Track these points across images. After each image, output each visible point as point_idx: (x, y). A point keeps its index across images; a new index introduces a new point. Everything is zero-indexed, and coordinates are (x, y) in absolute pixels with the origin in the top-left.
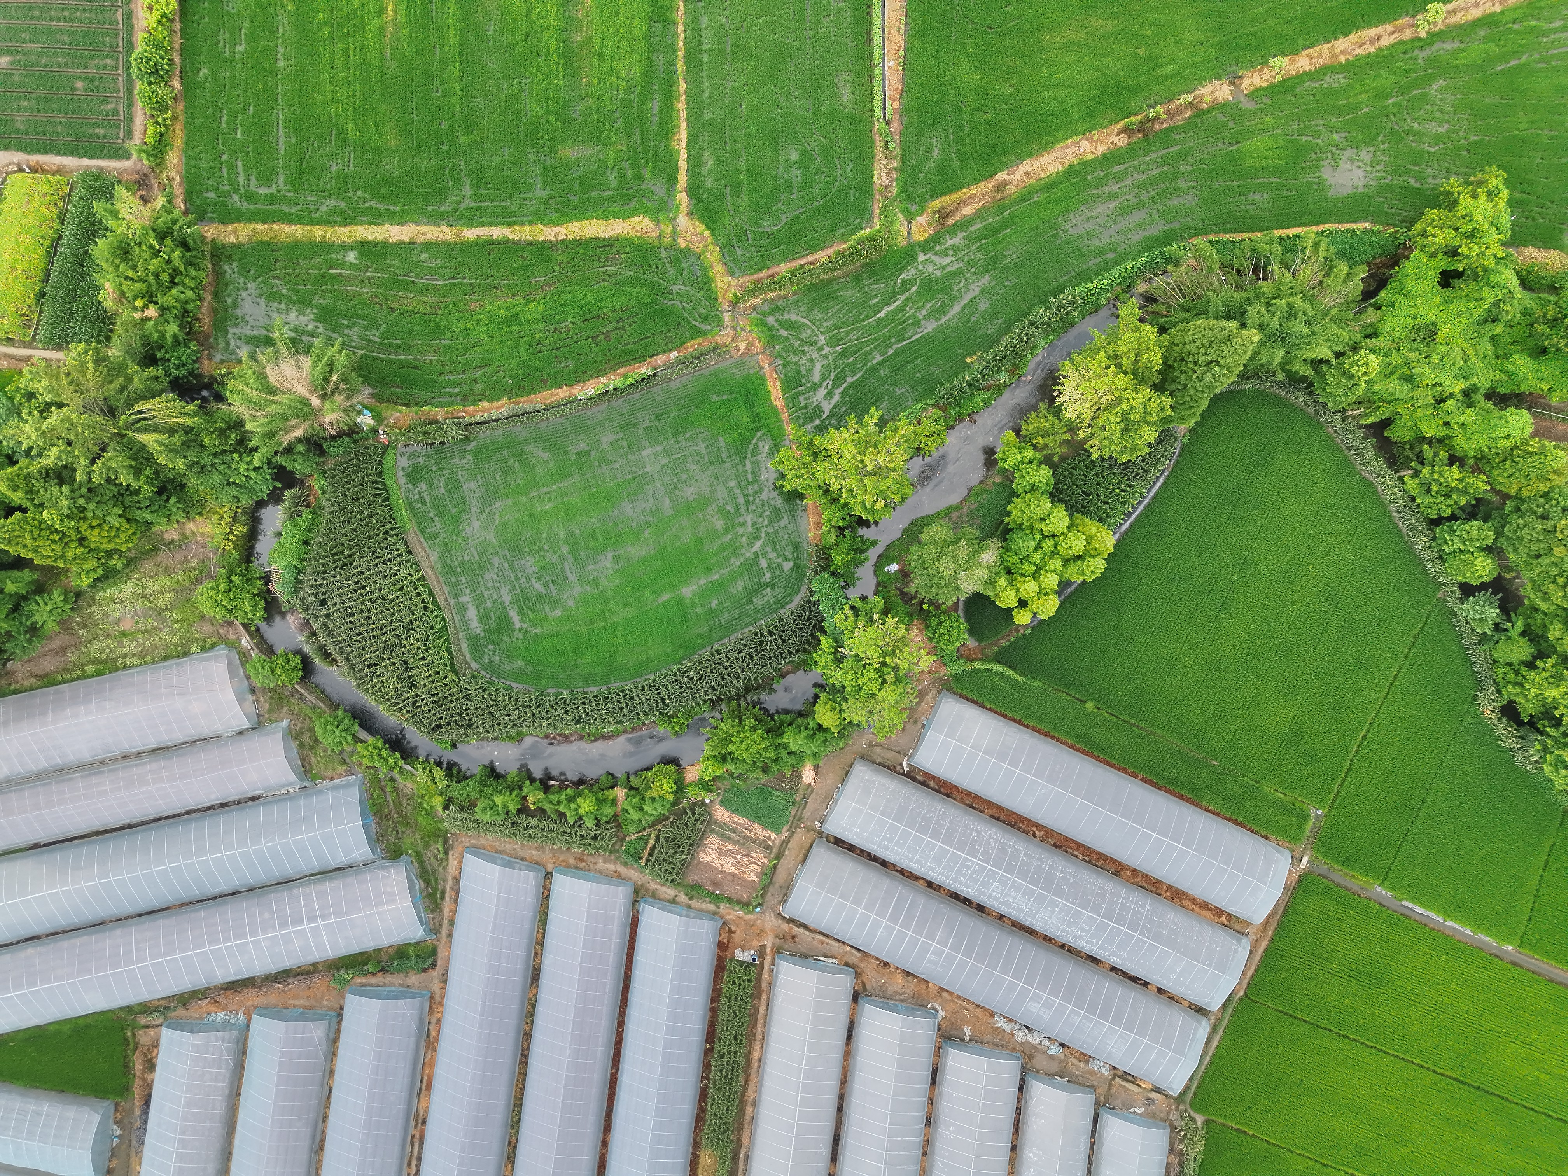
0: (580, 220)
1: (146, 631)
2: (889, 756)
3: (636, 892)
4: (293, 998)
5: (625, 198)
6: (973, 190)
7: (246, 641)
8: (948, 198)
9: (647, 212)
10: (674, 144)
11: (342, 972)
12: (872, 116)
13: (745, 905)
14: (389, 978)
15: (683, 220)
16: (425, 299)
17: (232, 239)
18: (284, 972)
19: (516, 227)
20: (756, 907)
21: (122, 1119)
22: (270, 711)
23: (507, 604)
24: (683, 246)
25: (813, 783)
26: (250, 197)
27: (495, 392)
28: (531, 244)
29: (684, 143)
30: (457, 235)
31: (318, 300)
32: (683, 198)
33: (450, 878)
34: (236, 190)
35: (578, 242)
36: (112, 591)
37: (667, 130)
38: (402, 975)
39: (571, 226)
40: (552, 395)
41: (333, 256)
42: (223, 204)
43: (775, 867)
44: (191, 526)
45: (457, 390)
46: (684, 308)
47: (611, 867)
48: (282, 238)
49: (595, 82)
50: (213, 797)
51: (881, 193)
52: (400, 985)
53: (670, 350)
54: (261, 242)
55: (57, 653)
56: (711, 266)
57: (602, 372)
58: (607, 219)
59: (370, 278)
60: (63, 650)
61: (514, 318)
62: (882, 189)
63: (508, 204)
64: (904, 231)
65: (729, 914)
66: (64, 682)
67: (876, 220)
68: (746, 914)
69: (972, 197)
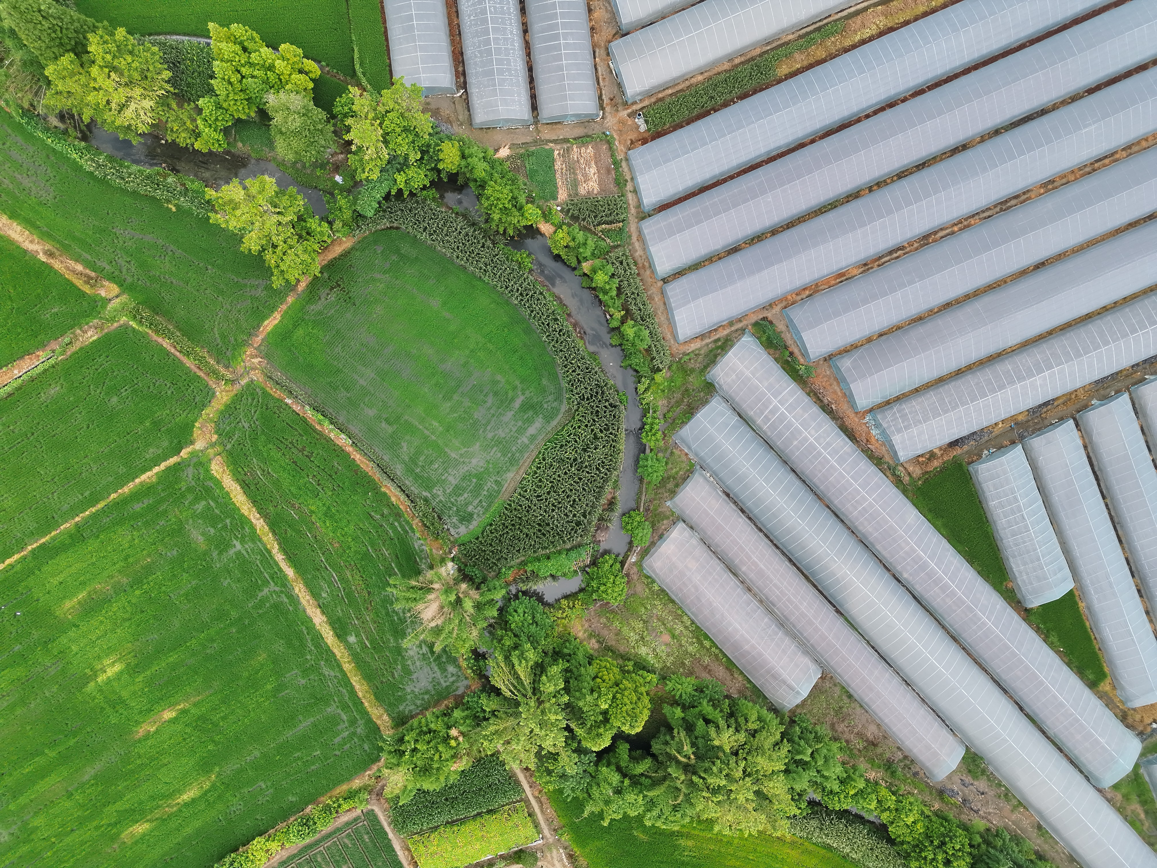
0: (239, 509)
1: (664, 624)
2: (460, 107)
3: (643, 218)
4: (837, 394)
5: (208, 491)
6: (63, 271)
7: (633, 559)
8: (78, 284)
9: (208, 471)
10: (154, 480)
11: (801, 372)
12: (56, 364)
13: (609, 143)
14: (789, 342)
15: (199, 445)
16: (350, 577)
17: (385, 717)
18: (824, 410)
19: (269, 546)
20: (607, 136)
21: (976, 455)
22: (668, 518)
23: (513, 413)
24: (216, 436)
25: (507, 147)
26: (353, 722)
27: (383, 499)
28: (274, 531)
29: (149, 474)
30: (296, 581)
31: (392, 644)
32: (184, 453)
33: (704, 343)
34: (354, 734)
35: (254, 502)
36: (651, 659)
37: (147, 490)
38: (783, 336)
39: (246, 514)
40: (362, 462)
41: (358, 650)
42: (367, 737)
43: (575, 139)
44: (580, 635)
45: (396, 524)
46: (255, 412)
47: (637, 245)
48: (366, 687)
49: (144, 552)
50: (742, 520)
51: (102, 329)
52: (789, 331)
53: (287, 404)
54: (377, 698)
55: (710, 671)
56: (217, 410)
57: (329, 440)
58: (228, 494)
59: (357, 618)
60: (705, 668)
61: (328, 514)
62: (99, 330)
63: (258, 562)
64: (118, 300)
65: (622, 150)
66: (725, 655)
67: (122, 322)
68: (615, 139)
69: (67, 268)
